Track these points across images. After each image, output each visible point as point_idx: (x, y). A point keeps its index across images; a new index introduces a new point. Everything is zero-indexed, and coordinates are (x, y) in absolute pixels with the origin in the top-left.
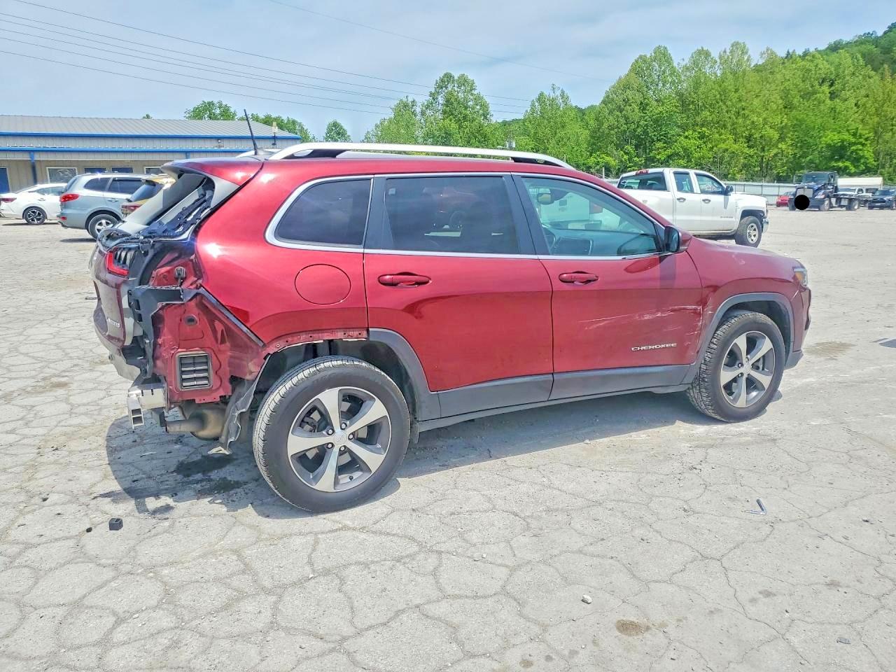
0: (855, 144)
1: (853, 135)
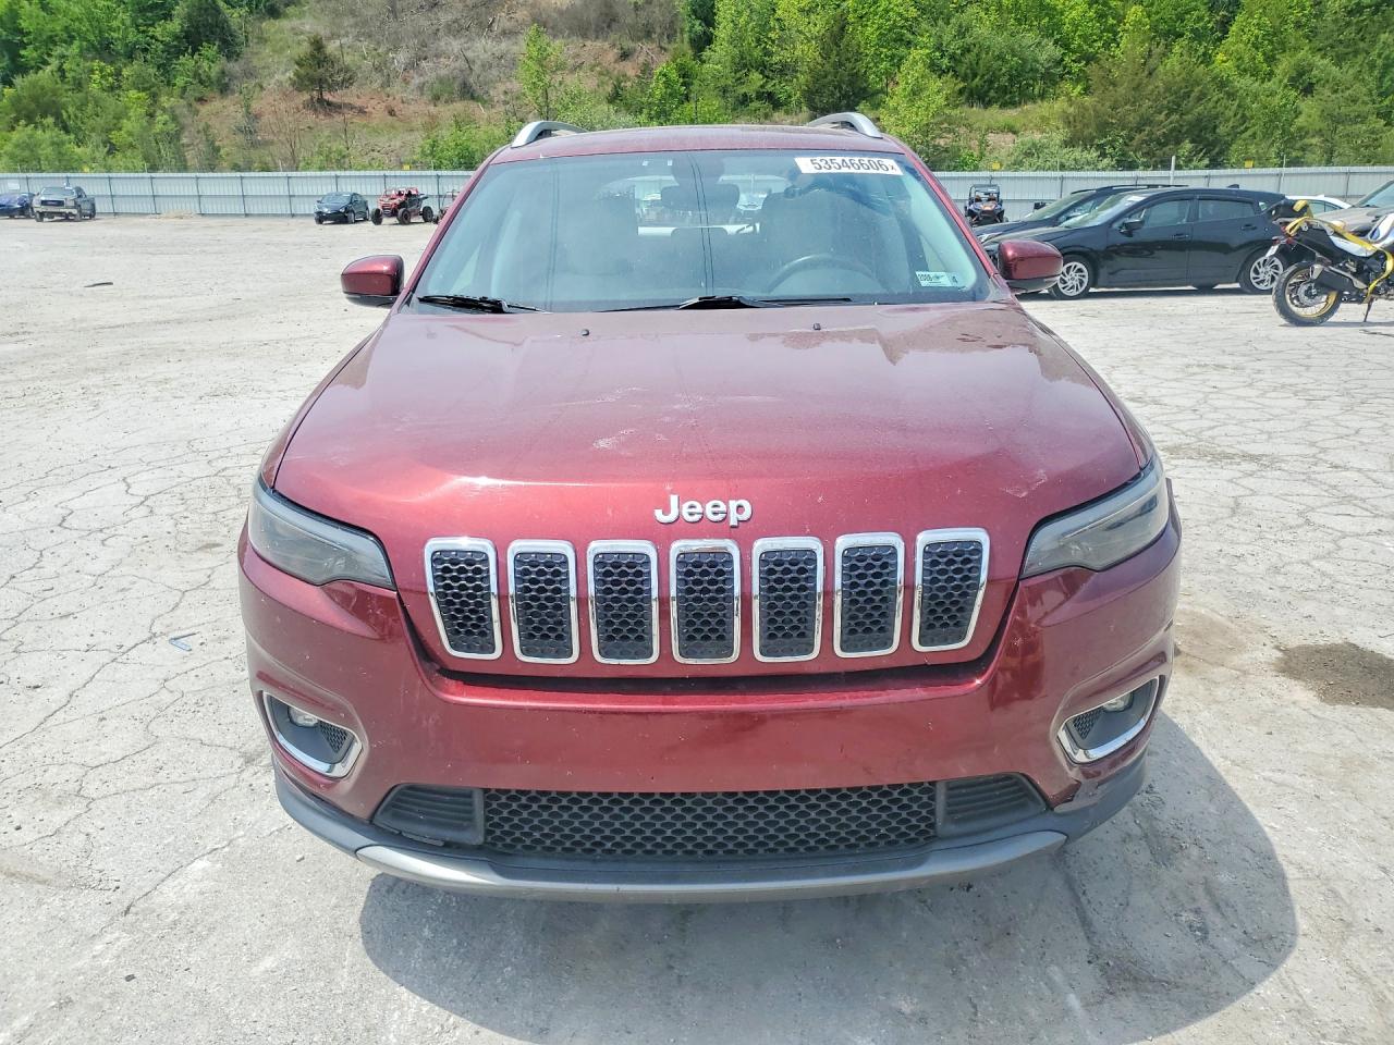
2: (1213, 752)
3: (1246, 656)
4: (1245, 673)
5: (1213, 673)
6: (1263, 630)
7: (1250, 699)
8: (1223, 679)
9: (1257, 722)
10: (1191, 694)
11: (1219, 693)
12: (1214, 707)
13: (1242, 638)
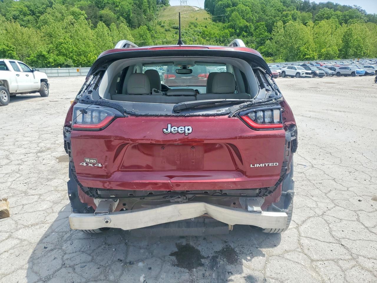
0: (9, 50)
1: (7, 46)
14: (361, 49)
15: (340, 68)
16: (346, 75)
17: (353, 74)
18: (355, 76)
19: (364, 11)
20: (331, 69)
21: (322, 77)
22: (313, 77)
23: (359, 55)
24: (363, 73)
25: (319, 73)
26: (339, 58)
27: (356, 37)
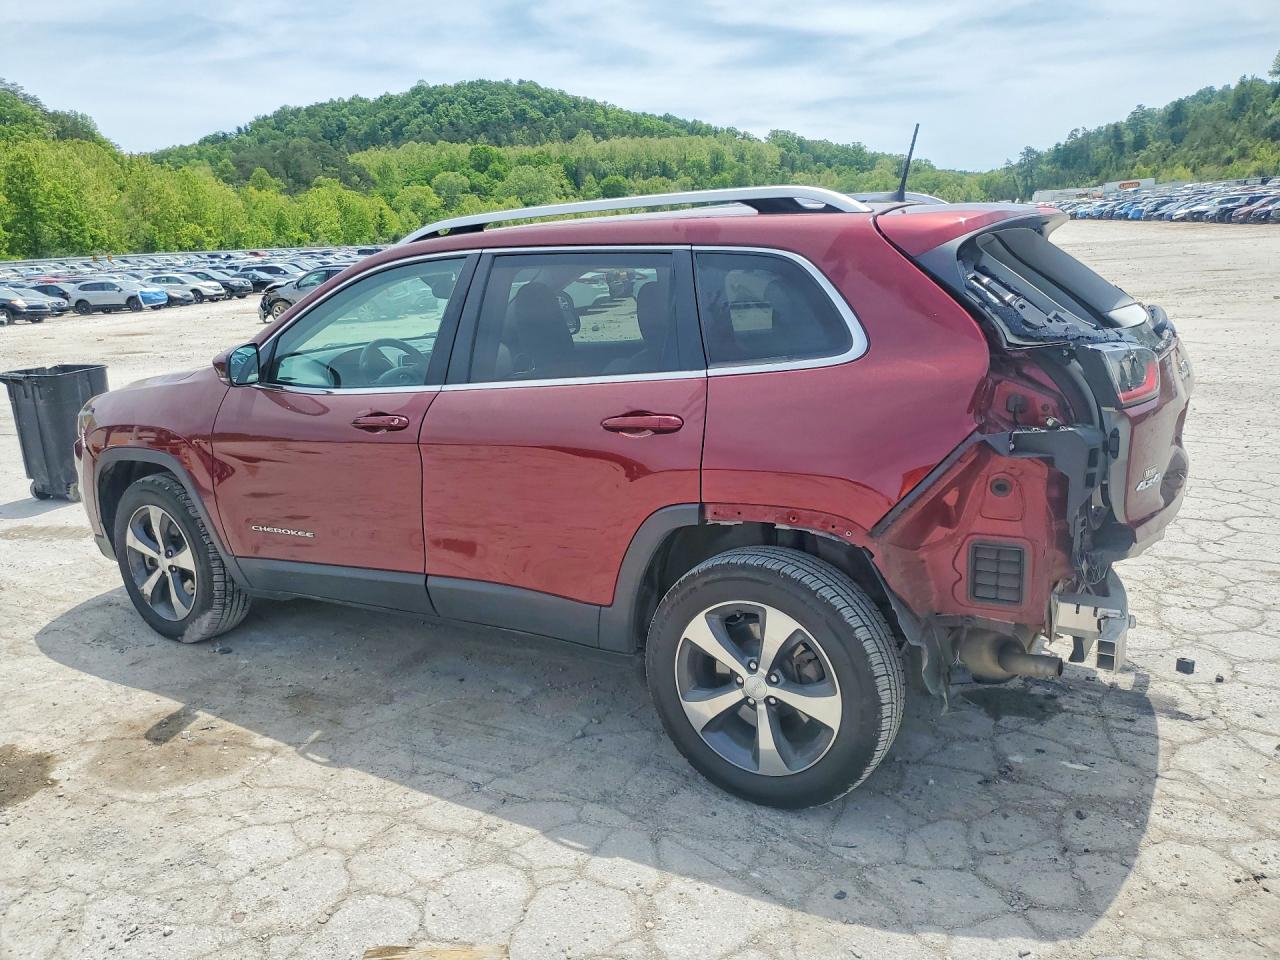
2: (91, 680)
3: (85, 759)
4: (82, 742)
5: (110, 731)
6: (74, 801)
7: (73, 723)
8: (99, 729)
9: (65, 708)
10: (121, 707)
11: (98, 717)
12: (100, 705)
13: (93, 780)
14: (81, 225)
15: (84, 288)
16: (107, 309)
17: (133, 304)
18: (140, 309)
19: (34, 99)
20: (44, 289)
21: (40, 321)
22: (10, 322)
23: (79, 244)
24: (161, 300)
25: (26, 308)
26: (13, 254)
27: (49, 185)
